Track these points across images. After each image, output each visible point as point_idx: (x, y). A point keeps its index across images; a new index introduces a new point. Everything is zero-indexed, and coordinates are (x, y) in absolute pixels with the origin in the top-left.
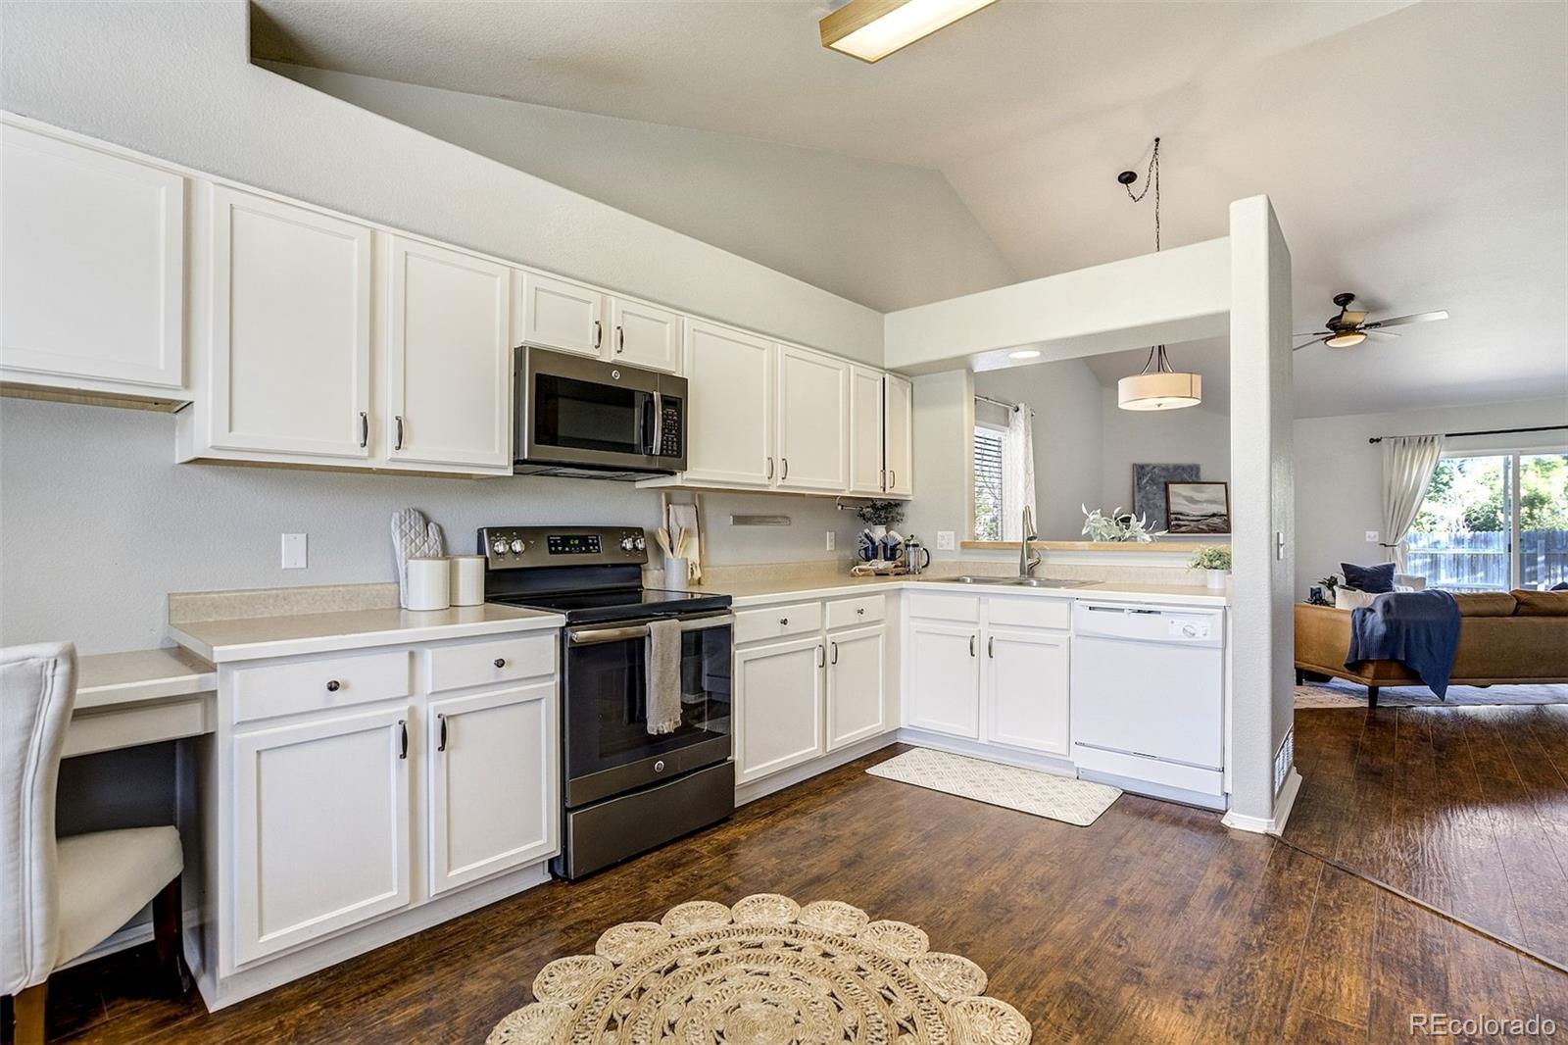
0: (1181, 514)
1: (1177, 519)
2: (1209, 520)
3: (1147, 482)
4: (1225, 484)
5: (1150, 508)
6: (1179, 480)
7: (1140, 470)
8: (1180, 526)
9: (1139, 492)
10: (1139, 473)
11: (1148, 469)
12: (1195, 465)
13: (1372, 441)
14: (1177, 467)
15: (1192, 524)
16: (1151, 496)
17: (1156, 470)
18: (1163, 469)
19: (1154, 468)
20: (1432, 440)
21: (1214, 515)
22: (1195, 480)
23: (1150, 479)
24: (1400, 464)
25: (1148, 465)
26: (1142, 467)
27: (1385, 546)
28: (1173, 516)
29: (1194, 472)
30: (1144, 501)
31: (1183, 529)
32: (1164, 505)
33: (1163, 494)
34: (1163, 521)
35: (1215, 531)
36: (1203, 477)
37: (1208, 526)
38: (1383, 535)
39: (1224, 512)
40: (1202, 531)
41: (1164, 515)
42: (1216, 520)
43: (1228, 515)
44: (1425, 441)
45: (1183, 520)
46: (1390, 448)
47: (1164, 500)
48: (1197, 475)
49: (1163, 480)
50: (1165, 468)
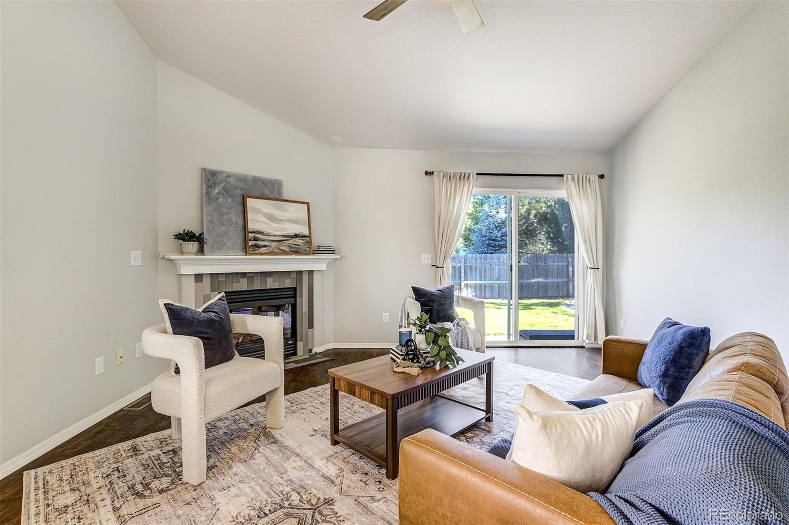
0: (260, 233)
1: (256, 239)
2: (292, 241)
3: (219, 193)
4: (308, 204)
5: (223, 224)
6: (257, 194)
7: (210, 178)
8: (259, 247)
9: (209, 203)
10: (209, 181)
11: (220, 177)
12: (277, 180)
13: (427, 173)
14: (256, 180)
15: (273, 244)
16: (224, 210)
17: (231, 180)
18: (240, 179)
19: (229, 176)
20: (468, 177)
21: (296, 236)
22: (277, 196)
23: (224, 189)
24: (447, 196)
25: (221, 172)
26: (213, 174)
27: (437, 267)
28: (251, 235)
29: (276, 187)
30: (215, 215)
31: (263, 250)
32: (240, 222)
33: (240, 208)
34: (240, 241)
35: (297, 252)
36: (287, 194)
37: (289, 247)
38: (435, 257)
39: (306, 233)
40: (284, 253)
41: (241, 234)
42: (298, 241)
43: (309, 236)
44: (464, 177)
45: (263, 241)
46: (440, 180)
47: (243, 216)
48: (279, 191)
49: (239, 192)
50: (243, 179)
